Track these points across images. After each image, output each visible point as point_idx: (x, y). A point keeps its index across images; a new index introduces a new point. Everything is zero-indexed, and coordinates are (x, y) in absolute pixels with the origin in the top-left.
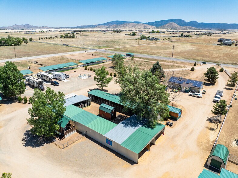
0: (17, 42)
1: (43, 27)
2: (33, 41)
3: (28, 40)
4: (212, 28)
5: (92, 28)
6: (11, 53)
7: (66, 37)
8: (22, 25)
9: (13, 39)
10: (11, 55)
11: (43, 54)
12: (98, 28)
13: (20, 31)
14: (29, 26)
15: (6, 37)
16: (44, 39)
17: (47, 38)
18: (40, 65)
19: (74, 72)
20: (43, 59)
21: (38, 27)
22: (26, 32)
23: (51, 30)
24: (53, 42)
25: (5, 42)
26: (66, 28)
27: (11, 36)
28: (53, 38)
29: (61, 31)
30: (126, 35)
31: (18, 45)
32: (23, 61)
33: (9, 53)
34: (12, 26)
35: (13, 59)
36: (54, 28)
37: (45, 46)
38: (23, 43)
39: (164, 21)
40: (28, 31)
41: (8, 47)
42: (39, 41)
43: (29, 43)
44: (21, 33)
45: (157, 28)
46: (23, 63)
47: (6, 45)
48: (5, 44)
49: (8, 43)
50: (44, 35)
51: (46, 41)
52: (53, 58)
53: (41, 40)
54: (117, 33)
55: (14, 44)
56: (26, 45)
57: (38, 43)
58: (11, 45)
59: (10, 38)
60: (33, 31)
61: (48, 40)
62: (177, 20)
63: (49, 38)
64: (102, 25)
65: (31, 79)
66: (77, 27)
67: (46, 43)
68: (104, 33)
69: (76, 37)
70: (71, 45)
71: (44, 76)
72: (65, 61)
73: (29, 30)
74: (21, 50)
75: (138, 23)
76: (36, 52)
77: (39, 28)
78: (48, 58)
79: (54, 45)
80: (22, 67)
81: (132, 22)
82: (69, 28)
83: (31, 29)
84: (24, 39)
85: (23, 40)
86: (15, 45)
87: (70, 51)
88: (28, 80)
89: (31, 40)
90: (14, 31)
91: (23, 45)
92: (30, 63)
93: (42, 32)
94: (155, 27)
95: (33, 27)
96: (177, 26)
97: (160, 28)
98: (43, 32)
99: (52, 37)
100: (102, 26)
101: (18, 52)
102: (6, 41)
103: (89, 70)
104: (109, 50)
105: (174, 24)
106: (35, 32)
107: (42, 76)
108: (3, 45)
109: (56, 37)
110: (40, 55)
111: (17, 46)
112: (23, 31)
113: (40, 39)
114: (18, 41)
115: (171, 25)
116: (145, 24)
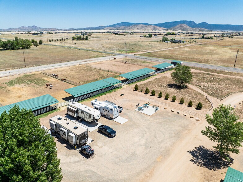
0: (26, 45)
1: (50, 29)
2: (43, 43)
3: (38, 42)
4: (223, 29)
5: (99, 30)
6: (19, 59)
7: (79, 39)
8: (29, 27)
9: (21, 41)
10: (19, 63)
11: (61, 62)
12: (106, 30)
13: (27, 32)
14: (36, 27)
15: (12, 39)
16: (55, 41)
17: (58, 40)
18: (62, 80)
19: (121, 95)
20: (62, 68)
21: (44, 29)
22: (34, 33)
23: (58, 31)
24: (66, 45)
25: (12, 45)
26: (73, 29)
27: (18, 38)
28: (65, 40)
29: (69, 33)
30: (140, 37)
31: (27, 48)
32: (36, 73)
33: (17, 60)
34: (19, 28)
35: (22, 69)
36: (60, 30)
37: (59, 49)
38: (33, 46)
39: (174, 22)
40: (35, 32)
41: (15, 51)
42: (49, 43)
43: (40, 46)
44: (28, 34)
45: (168, 30)
46: (36, 77)
47: (13, 49)
48: (11, 47)
49: (15, 46)
50: (54, 37)
51: (58, 43)
52: (76, 68)
53: (52, 42)
54: (131, 34)
55: (22, 48)
56: (36, 48)
57: (49, 46)
58: (19, 49)
59: (18, 40)
60: (41, 33)
61: (59, 42)
62: (187, 21)
63: (60, 40)
64: (110, 26)
65: (61, 126)
66: (84, 29)
67: (59, 46)
68: (117, 35)
69: (90, 39)
70: (89, 48)
71: (82, 112)
72: (95, 73)
73: (37, 32)
74: (31, 55)
75: (147, 24)
76: (50, 58)
77: (46, 29)
78: (68, 68)
79: (70, 48)
80: (35, 83)
81: (140, 24)
82: (76, 29)
83: (38, 31)
84: (33, 41)
85: (32, 43)
86: (24, 48)
87: (93, 57)
88: (56, 125)
89: (41, 42)
90: (21, 32)
91: (33, 48)
92: (46, 77)
93: (50, 33)
94: (165, 29)
95: (40, 28)
96: (188, 27)
97: (170, 30)
98: (52, 33)
99: (63, 39)
100: (110, 28)
101: (28, 58)
102: (13, 43)
103: (141, 91)
104: (139, 55)
105: (185, 26)
106: (43, 33)
107: (77, 112)
108: (10, 49)
109: (67, 38)
110: (57, 62)
111: (26, 50)
112: (30, 32)
113: (50, 41)
114: (27, 43)
115: (182, 26)
116: (154, 26)
